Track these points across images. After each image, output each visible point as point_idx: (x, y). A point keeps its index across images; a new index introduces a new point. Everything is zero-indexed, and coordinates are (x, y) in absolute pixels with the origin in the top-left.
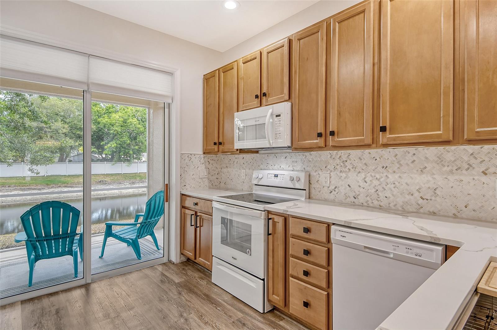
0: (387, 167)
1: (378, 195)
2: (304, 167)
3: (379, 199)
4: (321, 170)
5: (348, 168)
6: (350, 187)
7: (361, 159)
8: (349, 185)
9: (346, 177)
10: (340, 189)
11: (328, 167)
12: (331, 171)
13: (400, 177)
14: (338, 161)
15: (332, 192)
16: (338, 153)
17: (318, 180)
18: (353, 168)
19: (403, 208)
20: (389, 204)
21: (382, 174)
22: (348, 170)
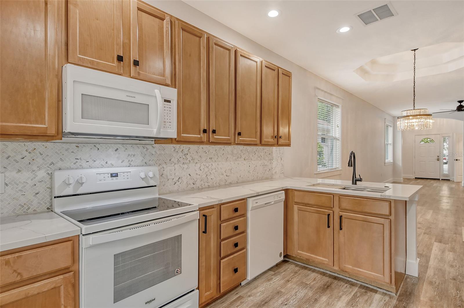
0: (212, 158)
1: (207, 178)
2: (145, 161)
3: (208, 181)
4: (166, 163)
5: (188, 160)
6: (190, 176)
7: (197, 153)
8: (189, 174)
9: (187, 168)
10: (182, 179)
11: (172, 160)
12: (175, 164)
13: (218, 164)
14: (181, 154)
15: (176, 183)
16: (181, 147)
17: (163, 174)
18: (192, 160)
19: (219, 184)
20: (213, 183)
21: (209, 163)
22: (188, 162)
